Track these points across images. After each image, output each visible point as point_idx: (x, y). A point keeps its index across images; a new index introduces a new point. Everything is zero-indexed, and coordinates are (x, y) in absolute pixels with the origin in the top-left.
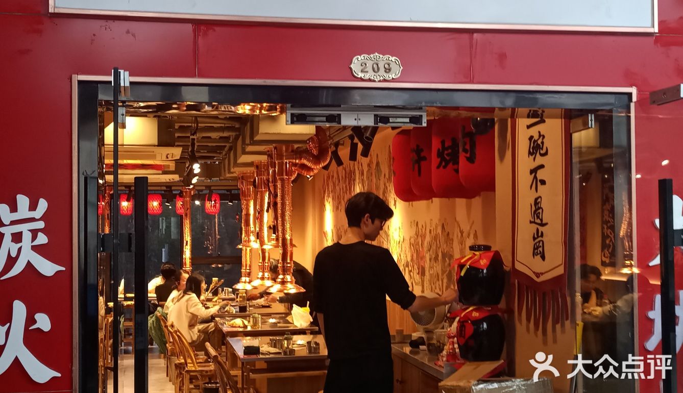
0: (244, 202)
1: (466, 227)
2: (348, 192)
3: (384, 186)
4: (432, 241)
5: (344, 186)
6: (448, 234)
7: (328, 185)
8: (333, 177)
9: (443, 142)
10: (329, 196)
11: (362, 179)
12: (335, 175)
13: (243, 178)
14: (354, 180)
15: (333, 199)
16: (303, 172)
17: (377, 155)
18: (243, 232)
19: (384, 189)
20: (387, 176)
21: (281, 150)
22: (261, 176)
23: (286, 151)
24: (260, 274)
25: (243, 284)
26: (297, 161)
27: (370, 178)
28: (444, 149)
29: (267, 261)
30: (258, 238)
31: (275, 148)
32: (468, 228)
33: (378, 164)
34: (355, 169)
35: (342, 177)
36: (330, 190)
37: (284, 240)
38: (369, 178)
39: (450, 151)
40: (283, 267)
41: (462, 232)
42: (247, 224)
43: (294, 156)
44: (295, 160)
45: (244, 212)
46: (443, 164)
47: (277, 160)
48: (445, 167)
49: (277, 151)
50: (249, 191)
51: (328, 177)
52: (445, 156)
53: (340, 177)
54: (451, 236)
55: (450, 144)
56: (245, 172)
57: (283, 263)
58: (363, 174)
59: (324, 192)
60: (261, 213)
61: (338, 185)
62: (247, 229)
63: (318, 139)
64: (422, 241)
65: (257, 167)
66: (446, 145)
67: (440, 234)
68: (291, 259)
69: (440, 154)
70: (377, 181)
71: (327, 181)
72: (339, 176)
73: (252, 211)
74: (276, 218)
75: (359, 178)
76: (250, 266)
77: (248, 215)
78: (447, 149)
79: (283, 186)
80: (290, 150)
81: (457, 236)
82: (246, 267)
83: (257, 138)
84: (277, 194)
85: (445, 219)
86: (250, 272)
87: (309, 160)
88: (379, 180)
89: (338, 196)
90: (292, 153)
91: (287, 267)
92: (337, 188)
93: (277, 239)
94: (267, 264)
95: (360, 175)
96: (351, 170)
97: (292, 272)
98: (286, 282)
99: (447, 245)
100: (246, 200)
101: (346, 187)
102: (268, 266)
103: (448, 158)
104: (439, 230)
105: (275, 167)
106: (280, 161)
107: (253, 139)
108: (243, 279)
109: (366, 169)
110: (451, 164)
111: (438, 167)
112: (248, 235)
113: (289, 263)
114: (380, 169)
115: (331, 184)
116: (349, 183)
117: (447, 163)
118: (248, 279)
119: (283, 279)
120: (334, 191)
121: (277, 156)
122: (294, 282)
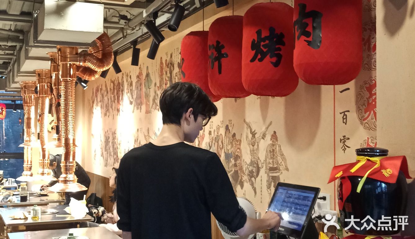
0: (26, 108)
1: (259, 128)
2: (116, 101)
3: (154, 94)
4: (212, 142)
5: (113, 96)
6: (234, 135)
7: (97, 96)
8: (101, 89)
9: (259, 33)
10: (97, 105)
11: (131, 90)
12: (104, 88)
13: (26, 87)
14: (123, 91)
15: (101, 108)
16: (85, 76)
17: (147, 67)
18: (25, 133)
19: (155, 96)
20: (158, 85)
21: (65, 53)
22: (43, 83)
23: (71, 53)
24: (41, 170)
25: (25, 176)
26: (81, 64)
27: (139, 88)
28: (261, 40)
29: (46, 158)
30: (39, 139)
31: (59, 50)
32: (264, 129)
33: (148, 75)
34: (123, 81)
35: (110, 89)
36: (99, 100)
37: (67, 140)
38: (137, 87)
39: (267, 42)
40: (66, 166)
41: (254, 134)
42: (29, 127)
43: (78, 59)
44: (80, 62)
45: (26, 116)
46: (259, 56)
47: (61, 61)
48: (260, 60)
49: (61, 53)
50: (31, 99)
51: (97, 90)
52: (262, 47)
53: (109, 90)
54: (237, 137)
55: (268, 35)
56: (27, 82)
57: (66, 163)
58: (131, 84)
59: (93, 102)
60: (41, 115)
61: (106, 95)
62: (28, 131)
63: (102, 43)
64: (199, 142)
65: (39, 75)
66: (263, 36)
67: (224, 136)
68: (74, 159)
69: (254, 46)
70: (147, 89)
71: (96, 93)
72: (107, 89)
73: (33, 115)
74: (58, 119)
75: (128, 89)
76: (31, 162)
77: (29, 119)
78: (264, 40)
79: (66, 87)
80: (74, 53)
81: (247, 137)
82: (28, 162)
83: (42, 37)
84: (61, 96)
85: (230, 121)
86: (31, 166)
87: (92, 63)
88: (149, 88)
89: (106, 105)
90: (76, 56)
91: (70, 166)
92: (106, 98)
93: (59, 139)
94: (46, 162)
95: (129, 86)
96: (119, 83)
97: (74, 170)
98: (68, 181)
99: (232, 147)
100: (28, 106)
101: (114, 97)
102: (48, 163)
103: (265, 50)
104: (222, 131)
105: (58, 71)
106: (64, 63)
107: (37, 39)
108: (25, 173)
109: (134, 80)
110: (268, 56)
111: (253, 60)
112: (29, 135)
113: (72, 163)
114: (151, 80)
115: (99, 96)
116: (117, 94)
117: (264, 55)
118: (29, 173)
119: (65, 178)
120: (102, 101)
121: (61, 58)
122: (76, 180)
